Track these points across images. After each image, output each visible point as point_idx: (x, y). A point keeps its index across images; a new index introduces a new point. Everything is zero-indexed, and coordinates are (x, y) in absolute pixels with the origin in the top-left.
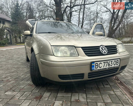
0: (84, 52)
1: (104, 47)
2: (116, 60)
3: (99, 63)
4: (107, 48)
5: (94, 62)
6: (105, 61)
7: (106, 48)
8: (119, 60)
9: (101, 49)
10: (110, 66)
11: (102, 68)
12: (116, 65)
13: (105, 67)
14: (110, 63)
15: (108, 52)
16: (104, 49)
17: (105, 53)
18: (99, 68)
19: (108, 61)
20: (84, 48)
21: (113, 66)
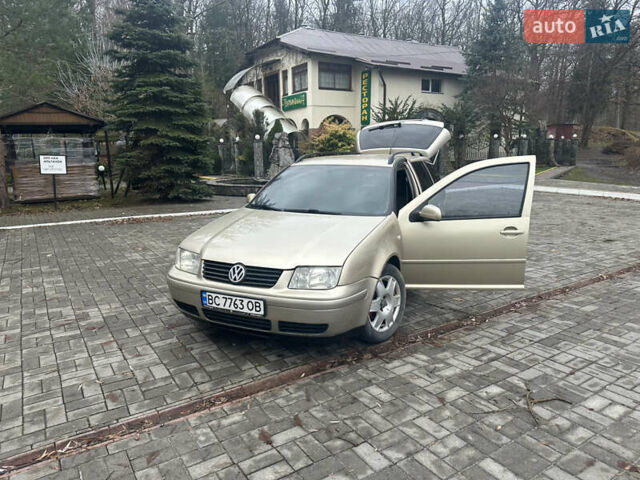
0: (205, 269)
1: (241, 267)
2: (253, 301)
3: (214, 295)
4: (247, 271)
5: (205, 292)
6: (227, 296)
7: (243, 271)
8: (262, 303)
9: (231, 270)
10: (238, 310)
11: (221, 306)
12: (254, 312)
13: (227, 307)
14: (238, 302)
15: (244, 280)
16: (237, 272)
17: (235, 279)
18: (214, 305)
19: (234, 299)
20: (208, 263)
21: (246, 310)
